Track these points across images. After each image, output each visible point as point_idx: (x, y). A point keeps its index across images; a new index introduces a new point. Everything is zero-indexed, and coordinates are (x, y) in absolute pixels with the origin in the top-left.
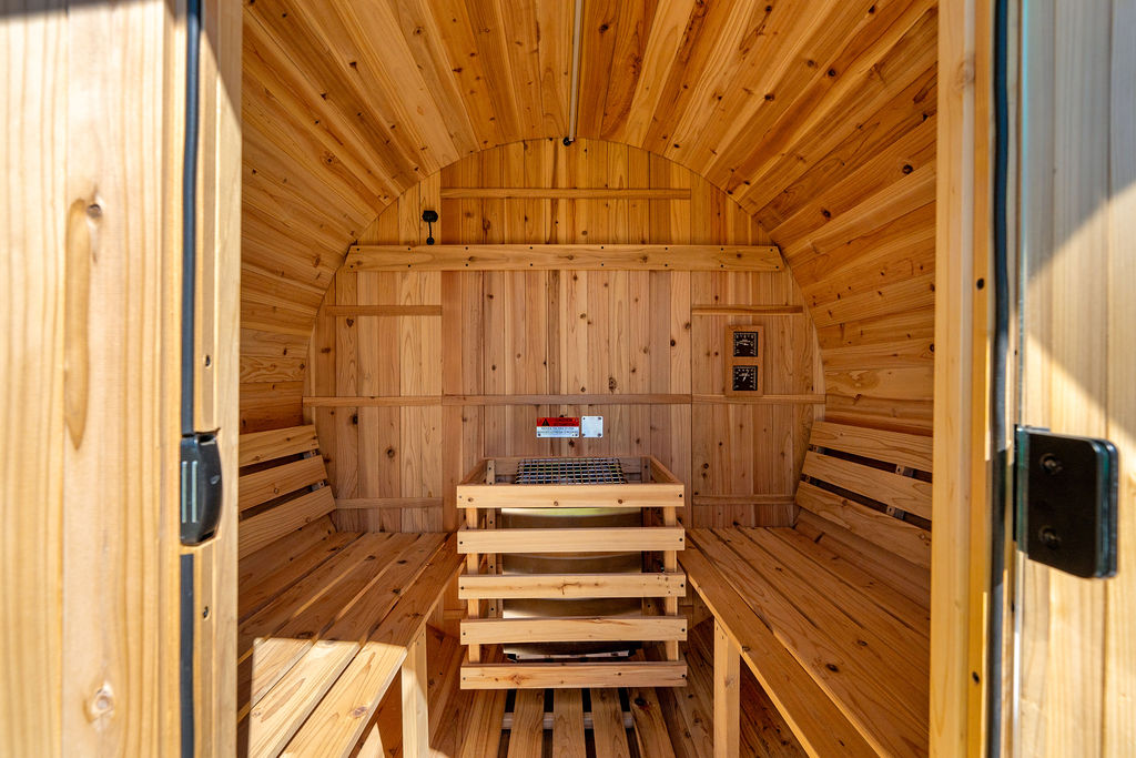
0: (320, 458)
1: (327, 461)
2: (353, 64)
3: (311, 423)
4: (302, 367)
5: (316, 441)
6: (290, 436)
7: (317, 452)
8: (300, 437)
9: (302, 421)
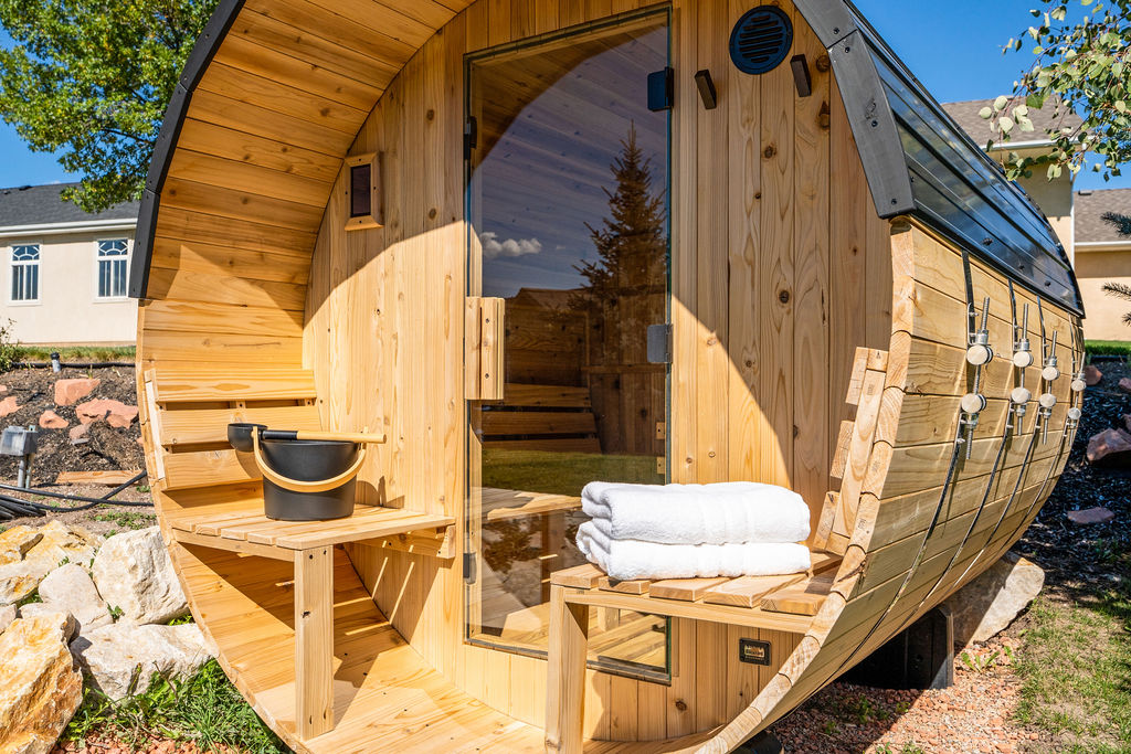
0: (591, 415)
1: (597, 419)
2: (577, 133)
3: (586, 386)
4: (580, 341)
5: (589, 402)
6: (566, 392)
7: (590, 410)
8: (576, 396)
9: (579, 383)
